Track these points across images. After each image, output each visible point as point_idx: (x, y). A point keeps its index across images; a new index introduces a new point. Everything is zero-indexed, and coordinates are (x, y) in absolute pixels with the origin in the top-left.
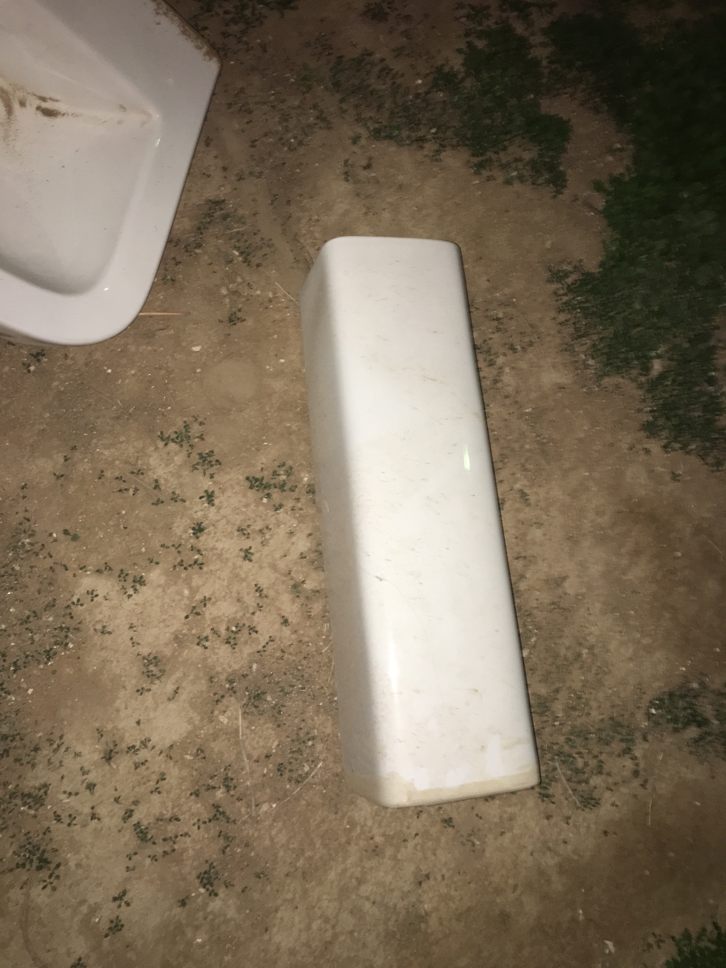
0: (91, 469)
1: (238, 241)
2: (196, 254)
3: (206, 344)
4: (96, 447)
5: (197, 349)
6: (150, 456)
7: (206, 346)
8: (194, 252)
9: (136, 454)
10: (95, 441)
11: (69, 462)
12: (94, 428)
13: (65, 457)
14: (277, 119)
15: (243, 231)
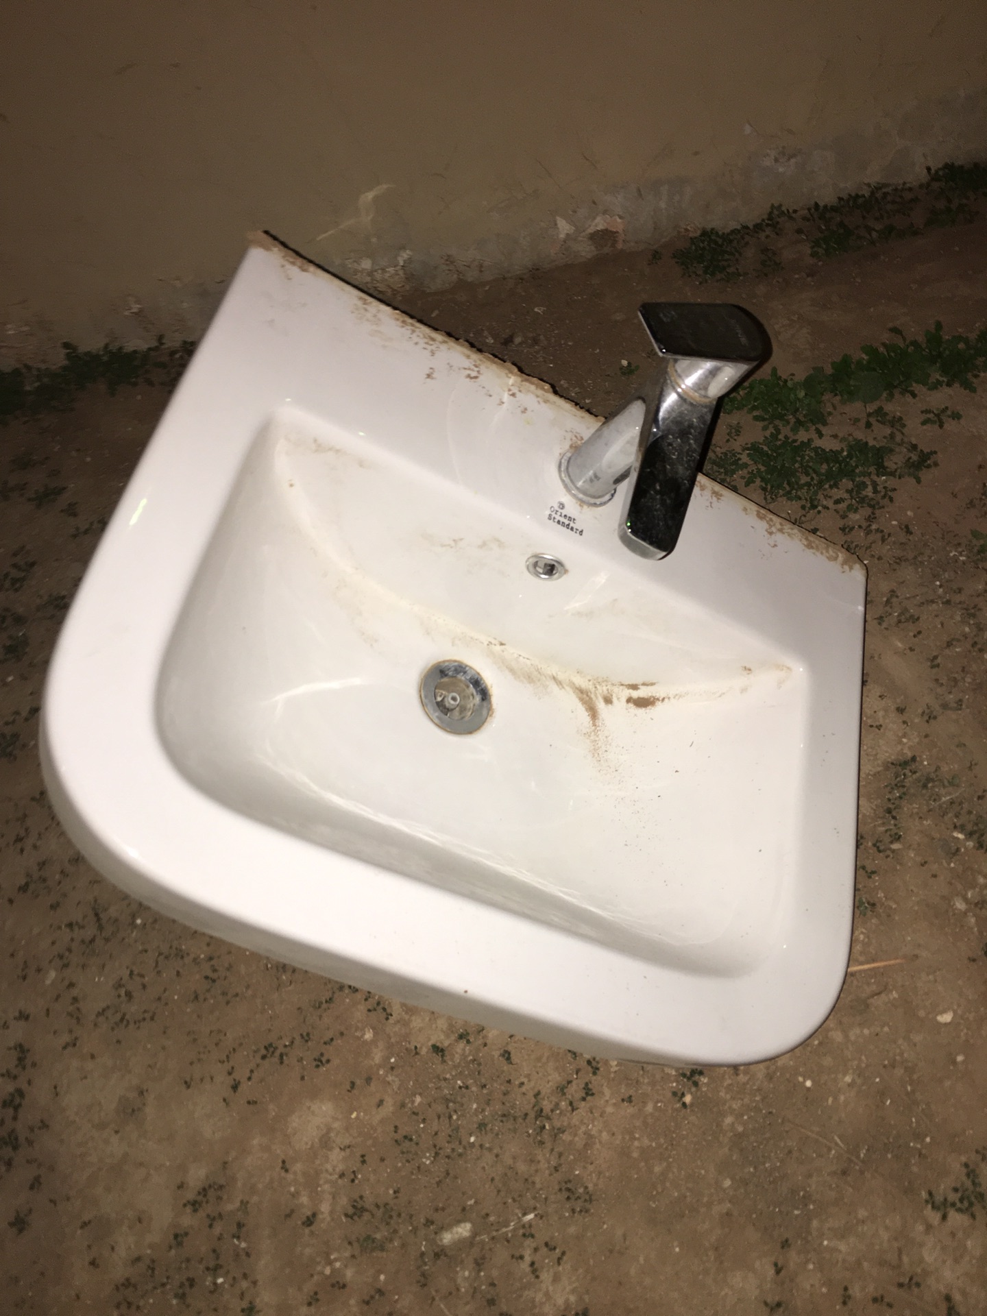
0: (824, 1284)
1: (957, 816)
2: (893, 851)
3: (959, 1006)
4: (822, 1235)
5: (946, 1018)
6: (921, 1245)
7: (959, 1012)
8: (890, 849)
9: (896, 1245)
10: (815, 1223)
11: (783, 1273)
12: (807, 1199)
13: (776, 1265)
14: (958, 618)
15: (957, 797)
